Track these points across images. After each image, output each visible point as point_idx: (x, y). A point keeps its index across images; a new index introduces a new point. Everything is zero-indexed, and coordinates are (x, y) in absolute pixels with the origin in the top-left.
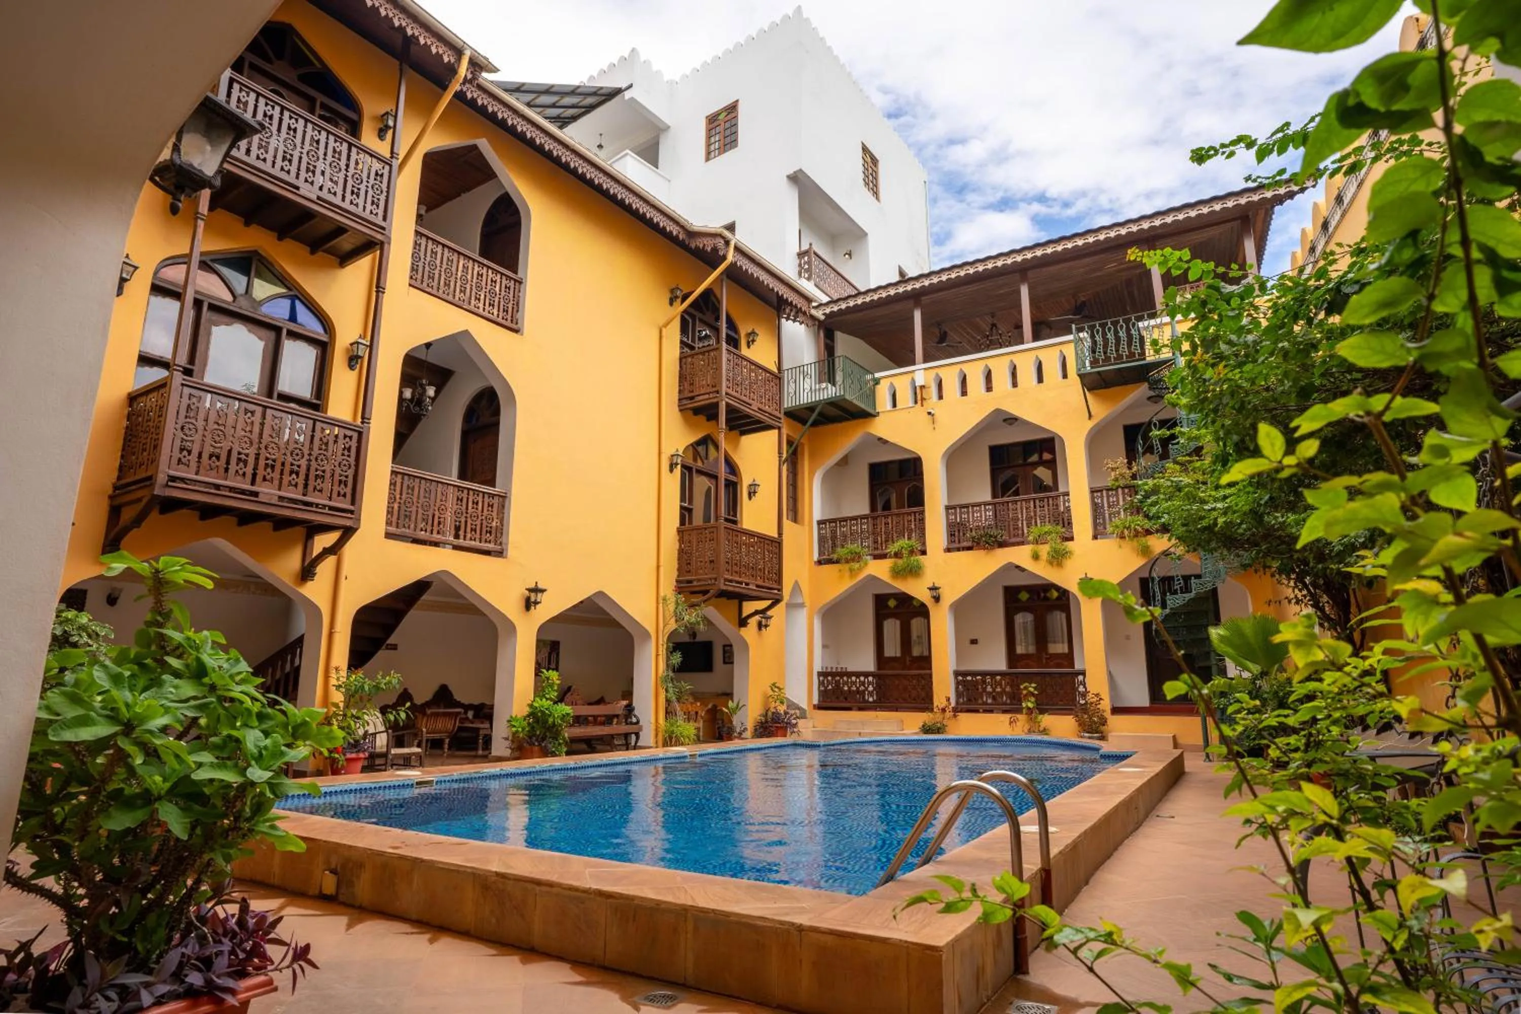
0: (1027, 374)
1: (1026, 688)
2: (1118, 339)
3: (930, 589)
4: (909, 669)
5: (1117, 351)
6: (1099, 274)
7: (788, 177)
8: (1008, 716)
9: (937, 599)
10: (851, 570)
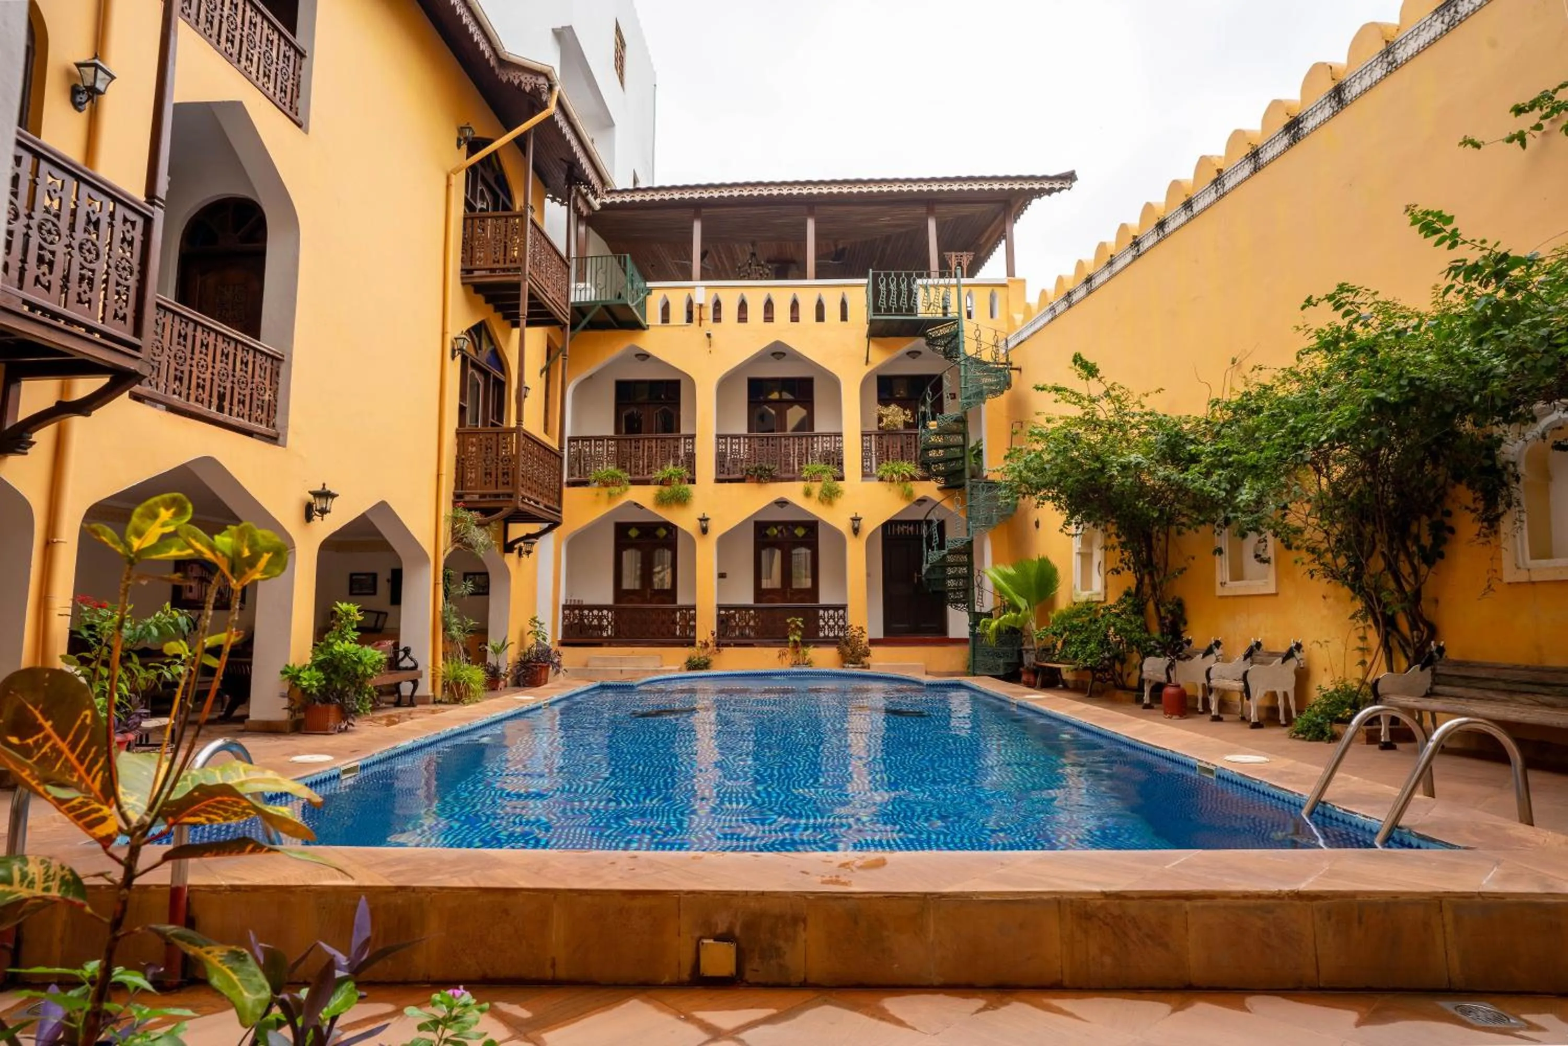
0: (807, 311)
1: (793, 622)
2: (889, 291)
3: (701, 520)
4: (650, 602)
5: (898, 302)
6: (870, 224)
7: (553, 30)
8: (777, 650)
9: (705, 531)
10: (610, 494)
